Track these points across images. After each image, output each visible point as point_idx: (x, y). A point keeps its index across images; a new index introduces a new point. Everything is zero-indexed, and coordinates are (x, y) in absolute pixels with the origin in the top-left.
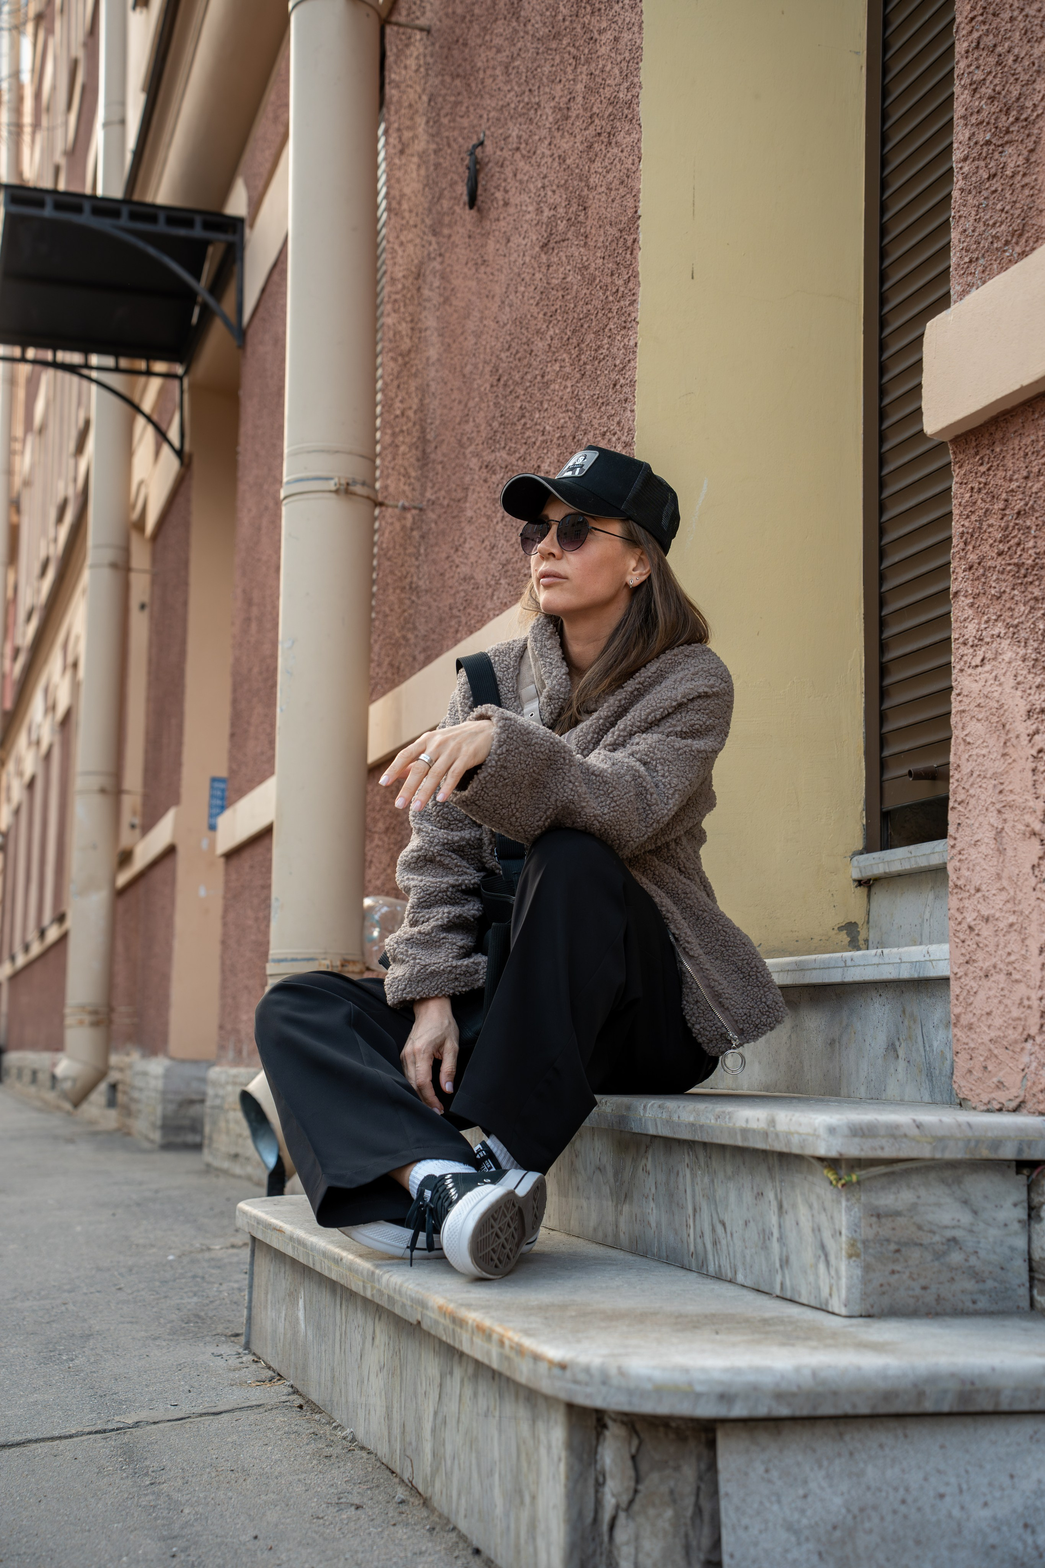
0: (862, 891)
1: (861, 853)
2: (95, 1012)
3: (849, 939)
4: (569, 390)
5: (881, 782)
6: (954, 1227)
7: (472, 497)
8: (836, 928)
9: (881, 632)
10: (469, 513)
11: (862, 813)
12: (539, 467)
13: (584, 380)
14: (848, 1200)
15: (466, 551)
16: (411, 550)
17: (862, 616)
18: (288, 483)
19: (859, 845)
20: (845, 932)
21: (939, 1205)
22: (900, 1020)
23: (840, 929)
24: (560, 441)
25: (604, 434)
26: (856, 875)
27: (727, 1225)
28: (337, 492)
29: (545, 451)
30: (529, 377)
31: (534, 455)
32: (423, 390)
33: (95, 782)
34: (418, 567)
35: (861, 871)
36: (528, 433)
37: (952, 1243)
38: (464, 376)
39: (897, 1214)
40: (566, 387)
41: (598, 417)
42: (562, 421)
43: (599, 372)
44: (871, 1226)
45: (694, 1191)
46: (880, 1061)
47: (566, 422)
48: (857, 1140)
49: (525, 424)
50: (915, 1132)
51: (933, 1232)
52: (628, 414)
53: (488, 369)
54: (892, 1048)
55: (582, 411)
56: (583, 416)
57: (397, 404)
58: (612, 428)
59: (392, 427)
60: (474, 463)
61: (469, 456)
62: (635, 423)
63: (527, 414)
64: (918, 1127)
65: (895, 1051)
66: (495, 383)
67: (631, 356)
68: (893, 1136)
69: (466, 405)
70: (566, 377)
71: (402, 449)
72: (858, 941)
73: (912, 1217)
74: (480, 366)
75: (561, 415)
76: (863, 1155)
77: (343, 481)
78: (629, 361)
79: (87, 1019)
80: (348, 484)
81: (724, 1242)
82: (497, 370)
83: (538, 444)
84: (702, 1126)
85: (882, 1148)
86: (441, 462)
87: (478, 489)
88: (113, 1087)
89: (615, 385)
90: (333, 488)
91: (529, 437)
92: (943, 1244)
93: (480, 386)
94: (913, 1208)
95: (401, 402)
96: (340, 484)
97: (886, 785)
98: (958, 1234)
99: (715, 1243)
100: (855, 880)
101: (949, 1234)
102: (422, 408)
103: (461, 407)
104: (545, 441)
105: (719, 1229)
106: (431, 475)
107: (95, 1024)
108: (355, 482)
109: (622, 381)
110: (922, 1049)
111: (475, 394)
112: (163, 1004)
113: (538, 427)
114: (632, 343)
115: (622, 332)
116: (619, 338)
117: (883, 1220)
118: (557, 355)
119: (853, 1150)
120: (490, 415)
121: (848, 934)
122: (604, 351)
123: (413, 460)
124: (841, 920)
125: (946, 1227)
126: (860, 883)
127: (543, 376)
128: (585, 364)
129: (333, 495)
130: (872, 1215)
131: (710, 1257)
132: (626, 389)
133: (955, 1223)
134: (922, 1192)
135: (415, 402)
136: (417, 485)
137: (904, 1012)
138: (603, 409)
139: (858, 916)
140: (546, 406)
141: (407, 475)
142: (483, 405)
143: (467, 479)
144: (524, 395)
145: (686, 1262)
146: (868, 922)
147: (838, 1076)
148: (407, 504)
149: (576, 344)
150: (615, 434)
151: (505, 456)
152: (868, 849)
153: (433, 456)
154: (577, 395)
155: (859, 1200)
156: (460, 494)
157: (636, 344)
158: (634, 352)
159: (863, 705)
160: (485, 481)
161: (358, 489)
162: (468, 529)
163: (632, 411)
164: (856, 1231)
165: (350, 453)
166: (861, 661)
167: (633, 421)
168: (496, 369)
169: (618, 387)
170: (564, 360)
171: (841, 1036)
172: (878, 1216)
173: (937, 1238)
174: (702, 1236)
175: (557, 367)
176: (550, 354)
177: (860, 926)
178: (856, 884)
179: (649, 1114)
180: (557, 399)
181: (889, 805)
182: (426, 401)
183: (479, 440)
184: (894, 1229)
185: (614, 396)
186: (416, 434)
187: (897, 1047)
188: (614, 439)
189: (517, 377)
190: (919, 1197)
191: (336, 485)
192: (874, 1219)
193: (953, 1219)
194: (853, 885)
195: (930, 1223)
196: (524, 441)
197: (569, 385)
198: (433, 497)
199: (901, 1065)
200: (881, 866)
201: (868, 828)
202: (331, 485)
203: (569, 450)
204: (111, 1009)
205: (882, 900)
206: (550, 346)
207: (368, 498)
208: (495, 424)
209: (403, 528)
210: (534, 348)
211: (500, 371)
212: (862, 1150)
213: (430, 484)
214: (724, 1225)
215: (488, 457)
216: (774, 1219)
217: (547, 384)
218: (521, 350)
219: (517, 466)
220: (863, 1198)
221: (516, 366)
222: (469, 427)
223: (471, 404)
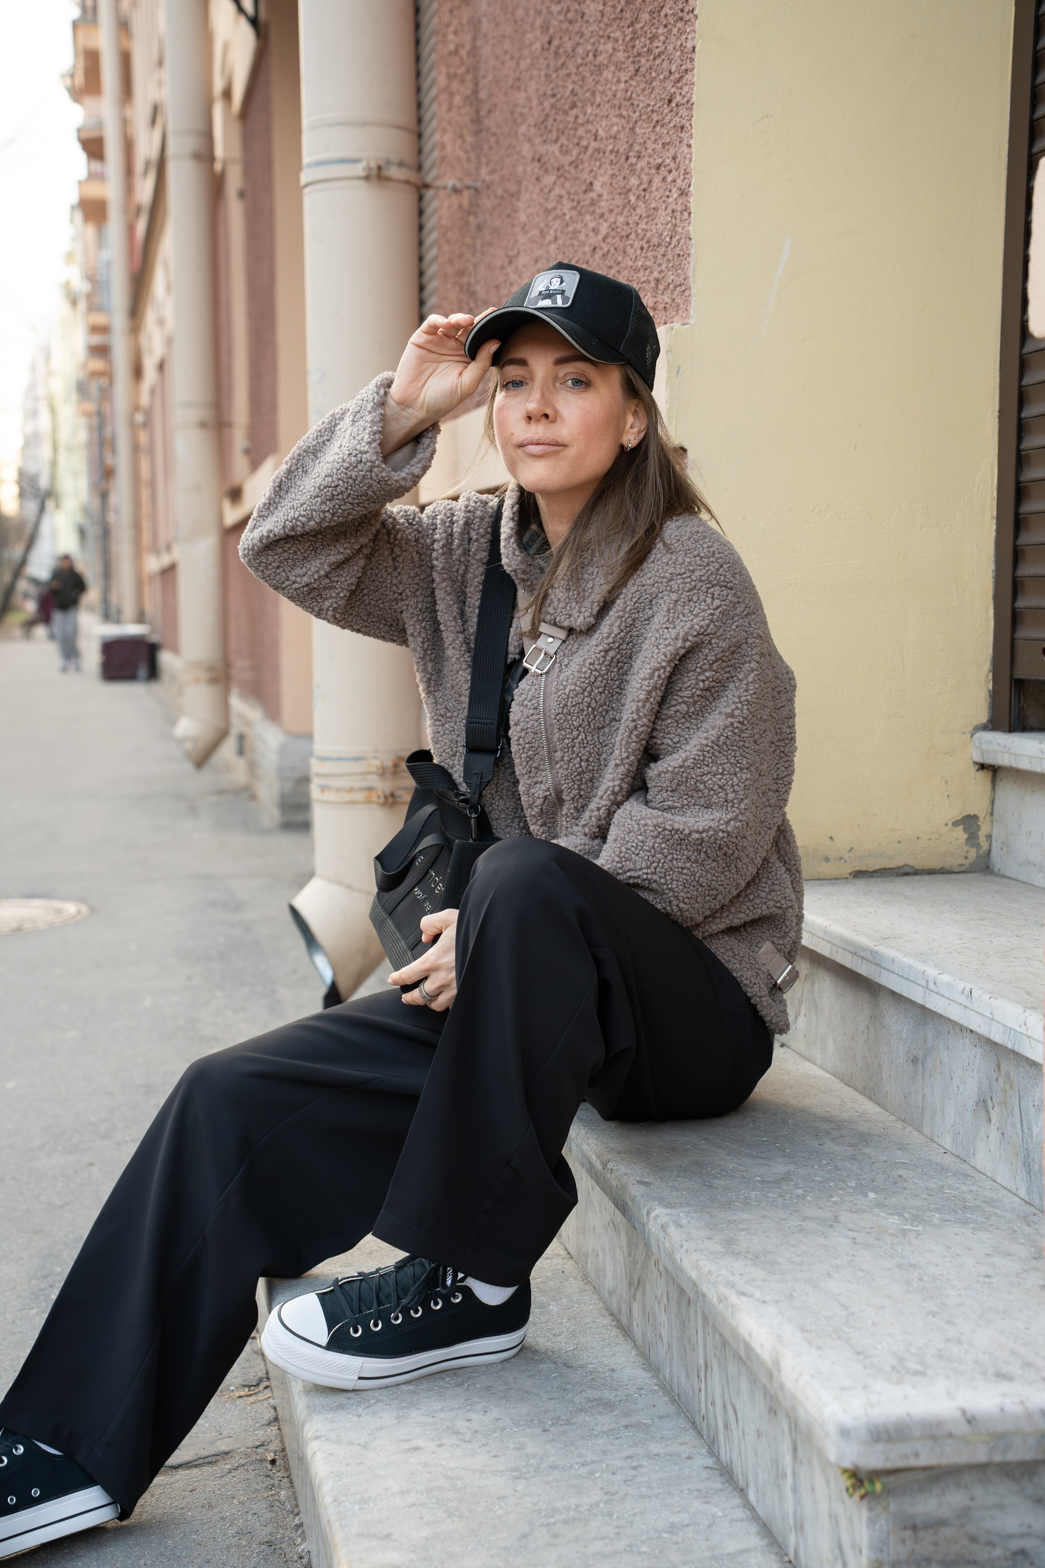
0: (984, 777)
1: (985, 728)
2: (211, 669)
3: (966, 836)
4: (622, 85)
5: (1013, 640)
6: (1022, 1536)
7: (525, 196)
8: (950, 823)
9: (1020, 439)
10: (523, 217)
11: (987, 675)
12: (591, 184)
13: (637, 78)
14: (871, 1509)
15: (520, 266)
16: (468, 240)
17: (997, 414)
18: (309, 166)
19: (983, 715)
20: (961, 827)
21: (1001, 1507)
22: (995, 1075)
23: (956, 824)
24: (613, 157)
25: (658, 167)
26: (979, 760)
27: (739, 1414)
28: (367, 178)
29: (598, 164)
30: (580, 50)
31: (586, 164)
32: (475, 24)
33: (194, 414)
34: (475, 265)
35: (983, 755)
36: (581, 132)
37: (1020, 1558)
38: (516, 22)
39: (942, 1523)
40: (619, 81)
41: (653, 139)
42: (615, 128)
43: (654, 74)
44: (903, 1542)
45: (705, 1339)
46: (969, 1114)
47: (619, 132)
48: (880, 1447)
49: (577, 117)
50: (965, 1429)
51: (991, 1544)
52: (685, 149)
53: (539, 22)
54: (983, 1104)
55: (636, 122)
56: (638, 130)
57: (451, 37)
58: (668, 161)
59: (448, 66)
60: (525, 148)
61: (521, 138)
62: (692, 165)
63: (579, 104)
64: (969, 1422)
65: (987, 1111)
66: (546, 46)
67: (689, 66)
68: (933, 1438)
69: (518, 64)
70: (619, 67)
71: (457, 100)
72: (978, 837)
73: (962, 1526)
74: (532, 12)
75: (615, 120)
76: (889, 1465)
77: (373, 165)
78: (686, 70)
79: (204, 675)
80: (379, 168)
81: (735, 1433)
82: (548, 28)
83: (590, 151)
84: (704, 1295)
85: (917, 1455)
86: (494, 134)
87: (531, 187)
88: (241, 738)
89: (670, 101)
90: (362, 173)
91: (581, 138)
92: (1006, 1559)
93: (532, 44)
94: (965, 1513)
95: (456, 33)
96: (370, 169)
97: (1019, 644)
98: (1027, 1543)
99: (726, 1426)
100: (975, 763)
101: (1015, 1545)
102: (474, 52)
103: (512, 64)
104: (598, 151)
105: (730, 1411)
106: (486, 147)
107: (213, 681)
108: (389, 162)
109: (678, 98)
110: (1018, 1125)
111: (526, 52)
112: (275, 668)
113: (590, 127)
114: (689, 45)
115: (679, 24)
116: (675, 31)
117: (921, 1533)
118: (609, 30)
119: (875, 1460)
120: (542, 90)
121: (965, 830)
122: (660, 44)
123: (467, 119)
124: (957, 813)
125: (1011, 1536)
126: (982, 767)
127: (595, 56)
128: (639, 55)
129: (362, 183)
130: (905, 1528)
131: (721, 1437)
132: (683, 111)
133: (1024, 1529)
134: (978, 1491)
135: (467, 38)
136: (473, 156)
137: (999, 1066)
138: (658, 129)
139: (978, 806)
140: (598, 100)
141: (461, 136)
142: (535, 72)
143: (520, 169)
144: (576, 74)
145: (698, 1420)
146: (992, 814)
147: (920, 1105)
148: (459, 185)
149: (629, 22)
150: (670, 172)
151: (557, 153)
152: (994, 724)
153: (486, 122)
154: (631, 98)
155: (886, 1508)
156: (513, 188)
157: (694, 48)
158: (692, 60)
159: (994, 534)
160: (538, 179)
161: (395, 172)
162: (522, 239)
163: (689, 146)
164: (881, 1551)
165: (382, 124)
166: (993, 475)
167: (690, 161)
168: (546, 28)
169: (673, 104)
170: (617, 41)
171: (925, 1056)
172: (915, 1528)
173: (998, 1552)
174: (713, 1404)
175: (609, 46)
176: (602, 25)
177: (981, 819)
178: (977, 767)
179: (653, 1227)
180: (610, 93)
181: (1022, 673)
182: (479, 43)
183: (531, 121)
184: (936, 1544)
185: (669, 117)
186: (470, 85)
187: (990, 1108)
188: (670, 178)
189: (569, 46)
190: (972, 1499)
191: (364, 169)
192: (908, 1533)
193: (1021, 1525)
194: (973, 769)
195: (988, 1532)
196: (576, 141)
197: (623, 79)
198: (488, 178)
199: (994, 1135)
200: (1006, 756)
201: (994, 695)
202: (359, 170)
203: (623, 174)
204: (227, 664)
205: (1008, 794)
206: (602, 12)
207: (408, 182)
208: (547, 104)
209: (460, 206)
210: (586, 11)
211: (551, 30)
212: (887, 1459)
213: (484, 160)
214: (735, 1412)
215: (542, 149)
216: (788, 1458)
217: (600, 68)
218: (572, 9)
219: (569, 173)
220: (893, 1506)
221: (567, 30)
222: (521, 97)
223: (523, 66)
